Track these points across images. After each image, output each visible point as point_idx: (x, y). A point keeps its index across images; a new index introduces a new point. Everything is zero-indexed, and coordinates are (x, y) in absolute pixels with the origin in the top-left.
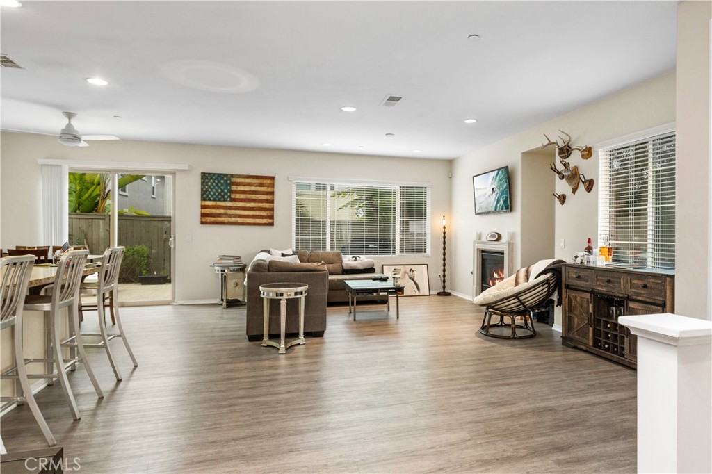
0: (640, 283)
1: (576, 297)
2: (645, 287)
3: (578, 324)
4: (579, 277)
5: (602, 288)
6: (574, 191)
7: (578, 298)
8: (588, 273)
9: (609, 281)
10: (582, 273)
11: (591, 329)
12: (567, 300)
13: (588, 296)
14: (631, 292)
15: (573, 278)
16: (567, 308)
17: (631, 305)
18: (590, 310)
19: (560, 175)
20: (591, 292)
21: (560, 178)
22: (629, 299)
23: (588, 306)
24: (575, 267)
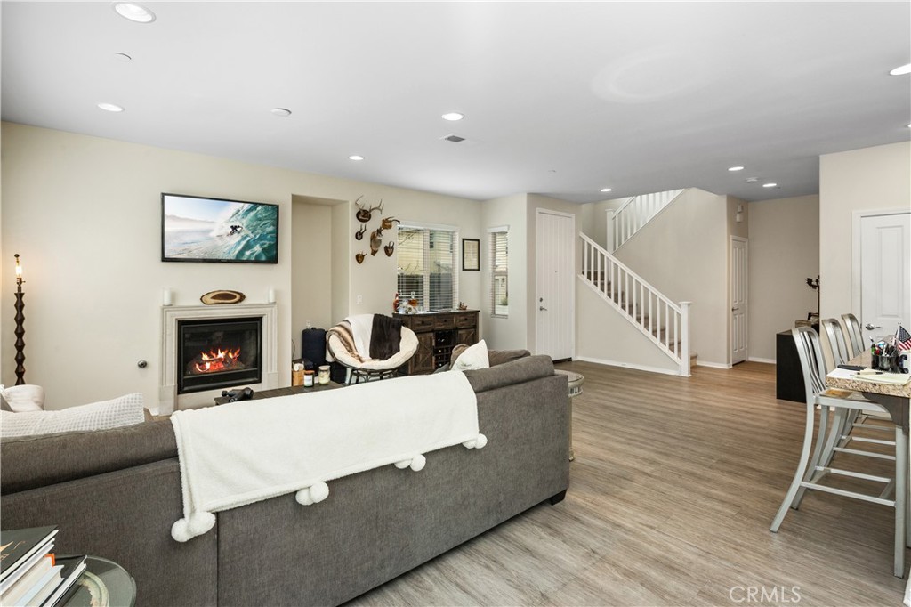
2: (466, 319)
3: (423, 358)
4: (423, 323)
5: (440, 326)
6: (374, 253)
8: (431, 318)
9: (445, 321)
10: (425, 319)
11: (434, 358)
13: (432, 335)
14: (459, 325)
15: (418, 325)
17: (460, 332)
18: (434, 344)
19: (359, 236)
20: (433, 331)
21: (357, 238)
22: (457, 329)
23: (431, 342)
24: (420, 316)
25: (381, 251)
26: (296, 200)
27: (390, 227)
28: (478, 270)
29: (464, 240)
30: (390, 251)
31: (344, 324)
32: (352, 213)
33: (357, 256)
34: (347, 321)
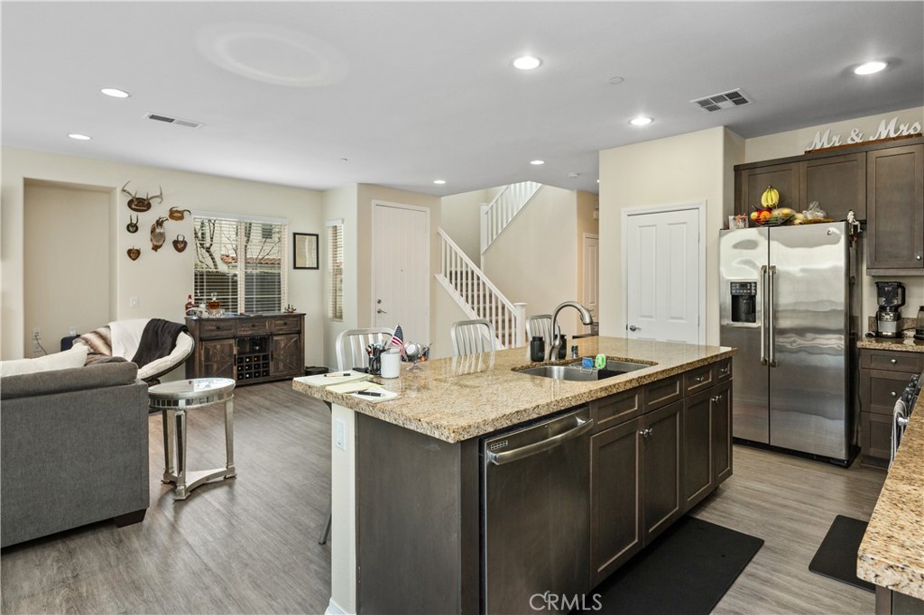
0: (282, 322)
1: (215, 346)
2: (285, 324)
4: (218, 328)
5: (246, 332)
6: (156, 248)
7: (218, 347)
8: (231, 323)
9: (253, 326)
10: (222, 324)
11: (235, 368)
12: (203, 352)
13: (232, 341)
14: (274, 330)
15: (212, 330)
16: (203, 359)
17: (275, 338)
18: (235, 352)
19: (133, 228)
20: (234, 338)
21: (129, 231)
22: (272, 335)
23: (231, 350)
24: (213, 320)
25: (168, 248)
26: (29, 184)
27: (181, 218)
28: (317, 268)
29: (295, 234)
30: (180, 246)
31: (103, 331)
32: (121, 202)
33: (130, 252)
34: (108, 327)
